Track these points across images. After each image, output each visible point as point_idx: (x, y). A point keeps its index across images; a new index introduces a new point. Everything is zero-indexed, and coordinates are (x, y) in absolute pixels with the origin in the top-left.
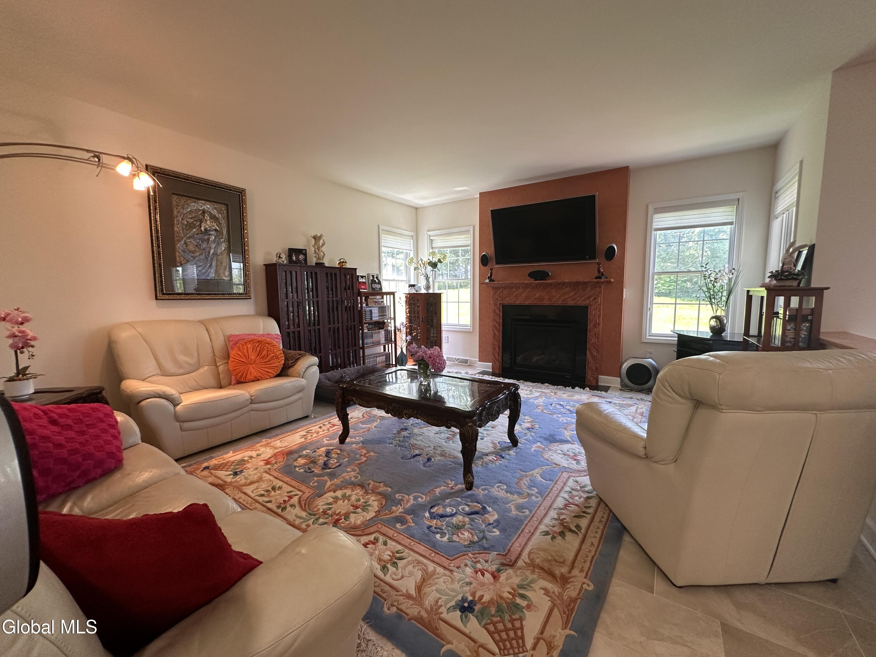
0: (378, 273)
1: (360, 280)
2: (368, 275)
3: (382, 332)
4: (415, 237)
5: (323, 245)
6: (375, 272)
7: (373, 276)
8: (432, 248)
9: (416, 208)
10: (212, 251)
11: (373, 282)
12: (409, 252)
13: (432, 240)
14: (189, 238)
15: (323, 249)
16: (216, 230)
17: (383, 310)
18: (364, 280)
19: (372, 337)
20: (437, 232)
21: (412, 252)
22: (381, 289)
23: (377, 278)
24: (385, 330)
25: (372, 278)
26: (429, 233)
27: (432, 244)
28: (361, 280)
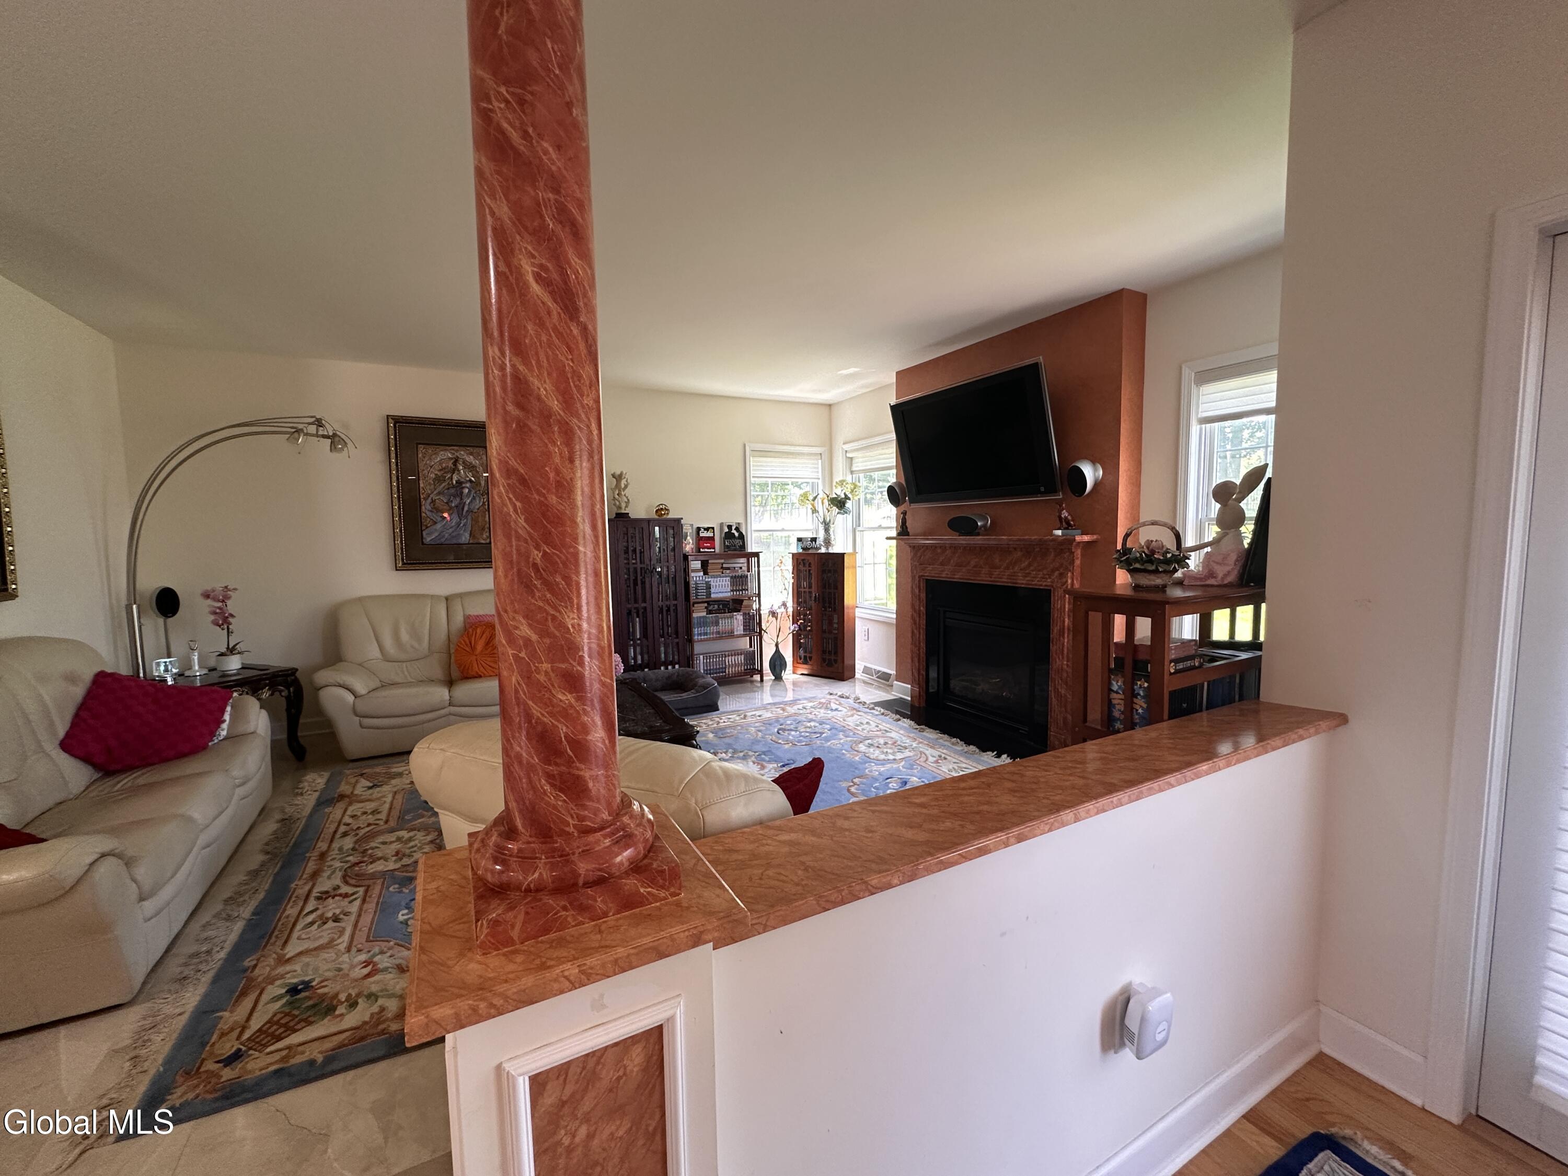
0: (741, 520)
1: (701, 535)
2: (722, 525)
3: (739, 617)
4: (826, 457)
5: (626, 486)
6: (734, 518)
7: (730, 527)
8: (852, 472)
9: (830, 405)
10: (466, 508)
11: (729, 535)
12: (816, 481)
13: (851, 459)
14: (439, 493)
15: (627, 492)
16: (471, 481)
17: (740, 581)
18: (710, 534)
19: (717, 624)
20: (860, 442)
21: (820, 482)
22: (743, 547)
23: (737, 529)
24: (744, 614)
25: (726, 530)
26: (846, 447)
27: (851, 465)
28: (704, 534)
